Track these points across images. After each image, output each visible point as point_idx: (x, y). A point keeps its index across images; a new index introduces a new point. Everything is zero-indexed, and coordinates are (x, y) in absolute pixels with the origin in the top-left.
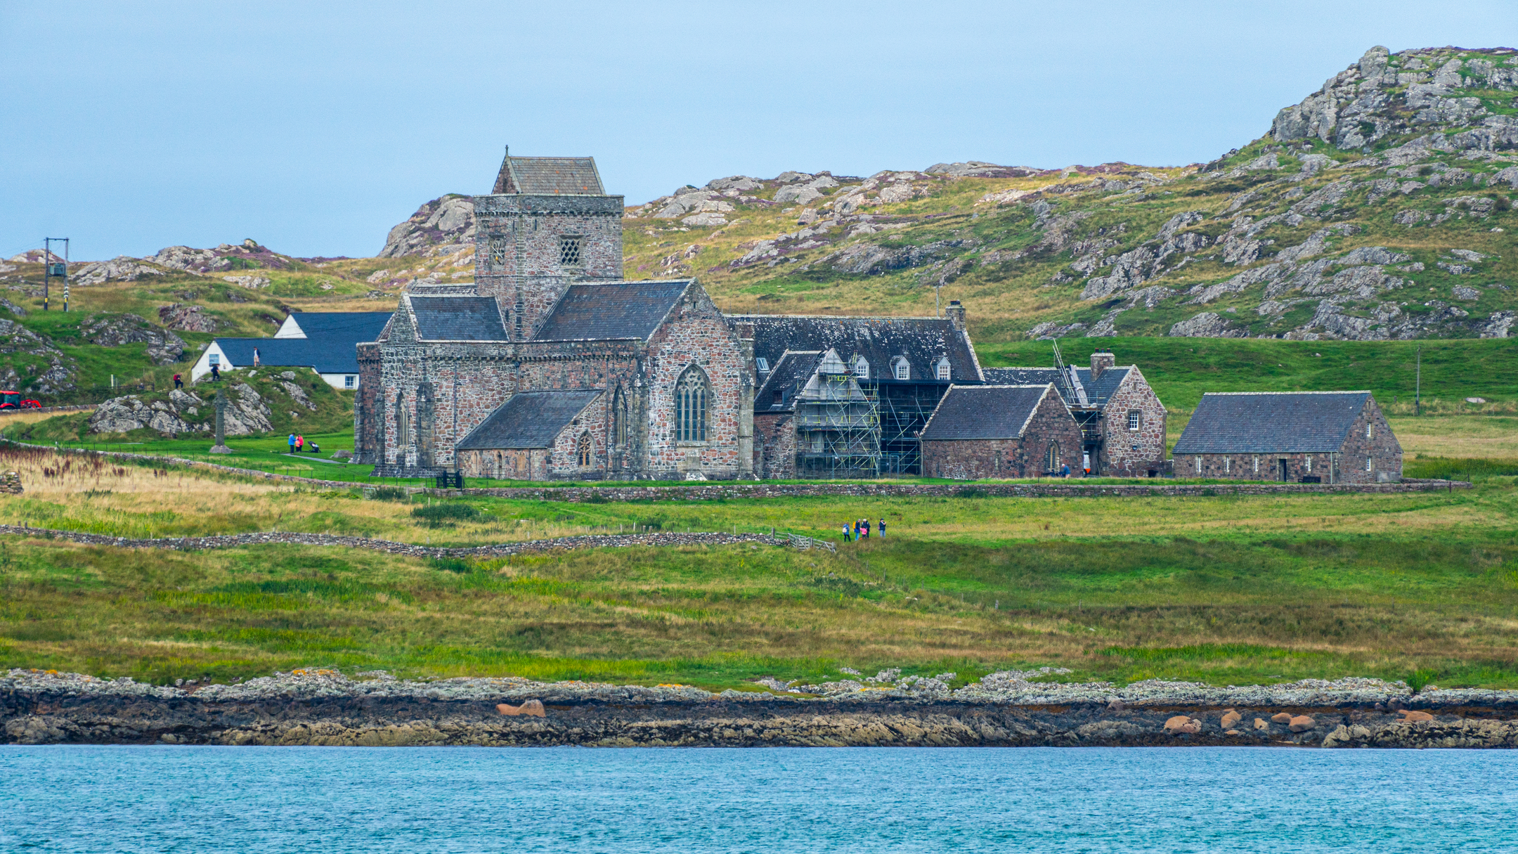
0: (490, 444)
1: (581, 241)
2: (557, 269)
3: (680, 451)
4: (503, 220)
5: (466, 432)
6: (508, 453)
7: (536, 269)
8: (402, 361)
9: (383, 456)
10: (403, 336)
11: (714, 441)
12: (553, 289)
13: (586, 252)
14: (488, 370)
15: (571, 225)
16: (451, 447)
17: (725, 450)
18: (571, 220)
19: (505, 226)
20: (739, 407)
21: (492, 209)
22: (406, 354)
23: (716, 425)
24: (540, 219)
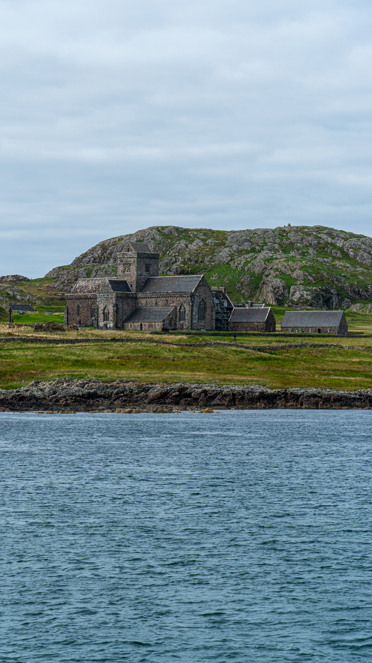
0: (136, 321)
1: (150, 266)
2: (145, 273)
3: (199, 323)
4: (129, 259)
5: (125, 318)
6: (145, 323)
7: (140, 273)
8: (106, 298)
9: (98, 324)
10: (106, 291)
11: (207, 321)
12: (144, 278)
13: (151, 269)
14: (130, 301)
15: (148, 261)
16: (121, 322)
17: (209, 323)
18: (147, 260)
19: (130, 261)
20: (212, 311)
21: (125, 256)
22: (108, 296)
23: (207, 317)
24: (141, 259)
